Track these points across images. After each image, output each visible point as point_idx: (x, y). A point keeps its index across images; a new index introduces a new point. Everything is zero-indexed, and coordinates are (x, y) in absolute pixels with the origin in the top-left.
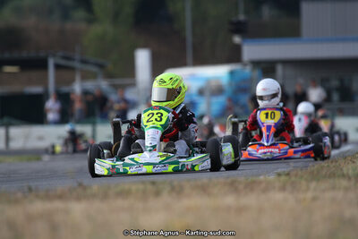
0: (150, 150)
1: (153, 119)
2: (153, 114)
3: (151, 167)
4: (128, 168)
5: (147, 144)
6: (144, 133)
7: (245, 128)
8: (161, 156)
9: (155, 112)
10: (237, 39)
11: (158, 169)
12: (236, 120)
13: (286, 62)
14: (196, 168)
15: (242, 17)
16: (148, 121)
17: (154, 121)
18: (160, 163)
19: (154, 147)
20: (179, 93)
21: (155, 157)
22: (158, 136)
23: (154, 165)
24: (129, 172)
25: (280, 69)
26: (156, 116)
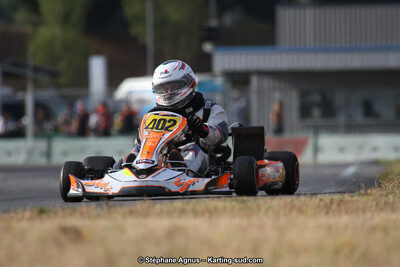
10: (208, 47)
13: (262, 73)
15: (213, 23)
25: (254, 81)
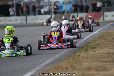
0: (8, 50)
1: (7, 40)
2: (7, 39)
3: (8, 55)
4: (1, 55)
5: (6, 48)
6: (5, 45)
7: (48, 37)
8: (11, 51)
9: (8, 38)
11: (11, 55)
12: (45, 35)
14: (22, 55)
16: (6, 41)
17: (8, 41)
18: (11, 53)
19: (9, 49)
20: (13, 32)
21: (10, 52)
22: (10, 45)
23: (9, 54)
24: (2, 56)
26: (8, 39)
